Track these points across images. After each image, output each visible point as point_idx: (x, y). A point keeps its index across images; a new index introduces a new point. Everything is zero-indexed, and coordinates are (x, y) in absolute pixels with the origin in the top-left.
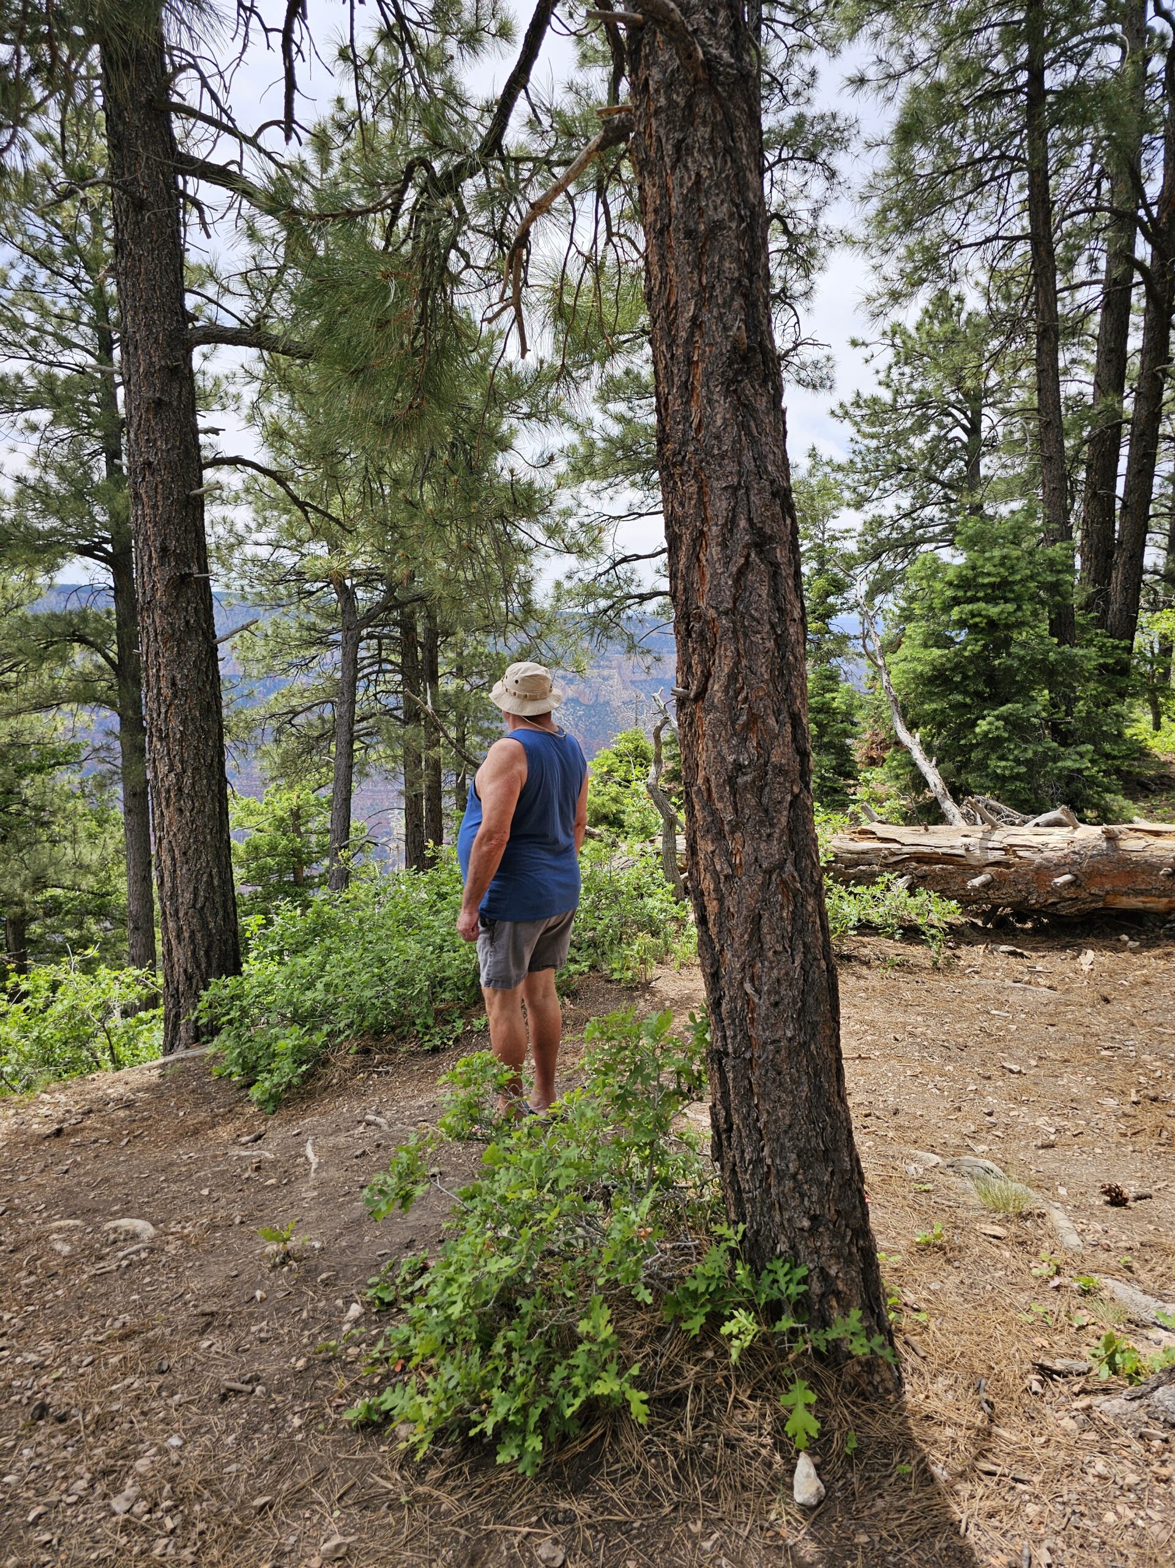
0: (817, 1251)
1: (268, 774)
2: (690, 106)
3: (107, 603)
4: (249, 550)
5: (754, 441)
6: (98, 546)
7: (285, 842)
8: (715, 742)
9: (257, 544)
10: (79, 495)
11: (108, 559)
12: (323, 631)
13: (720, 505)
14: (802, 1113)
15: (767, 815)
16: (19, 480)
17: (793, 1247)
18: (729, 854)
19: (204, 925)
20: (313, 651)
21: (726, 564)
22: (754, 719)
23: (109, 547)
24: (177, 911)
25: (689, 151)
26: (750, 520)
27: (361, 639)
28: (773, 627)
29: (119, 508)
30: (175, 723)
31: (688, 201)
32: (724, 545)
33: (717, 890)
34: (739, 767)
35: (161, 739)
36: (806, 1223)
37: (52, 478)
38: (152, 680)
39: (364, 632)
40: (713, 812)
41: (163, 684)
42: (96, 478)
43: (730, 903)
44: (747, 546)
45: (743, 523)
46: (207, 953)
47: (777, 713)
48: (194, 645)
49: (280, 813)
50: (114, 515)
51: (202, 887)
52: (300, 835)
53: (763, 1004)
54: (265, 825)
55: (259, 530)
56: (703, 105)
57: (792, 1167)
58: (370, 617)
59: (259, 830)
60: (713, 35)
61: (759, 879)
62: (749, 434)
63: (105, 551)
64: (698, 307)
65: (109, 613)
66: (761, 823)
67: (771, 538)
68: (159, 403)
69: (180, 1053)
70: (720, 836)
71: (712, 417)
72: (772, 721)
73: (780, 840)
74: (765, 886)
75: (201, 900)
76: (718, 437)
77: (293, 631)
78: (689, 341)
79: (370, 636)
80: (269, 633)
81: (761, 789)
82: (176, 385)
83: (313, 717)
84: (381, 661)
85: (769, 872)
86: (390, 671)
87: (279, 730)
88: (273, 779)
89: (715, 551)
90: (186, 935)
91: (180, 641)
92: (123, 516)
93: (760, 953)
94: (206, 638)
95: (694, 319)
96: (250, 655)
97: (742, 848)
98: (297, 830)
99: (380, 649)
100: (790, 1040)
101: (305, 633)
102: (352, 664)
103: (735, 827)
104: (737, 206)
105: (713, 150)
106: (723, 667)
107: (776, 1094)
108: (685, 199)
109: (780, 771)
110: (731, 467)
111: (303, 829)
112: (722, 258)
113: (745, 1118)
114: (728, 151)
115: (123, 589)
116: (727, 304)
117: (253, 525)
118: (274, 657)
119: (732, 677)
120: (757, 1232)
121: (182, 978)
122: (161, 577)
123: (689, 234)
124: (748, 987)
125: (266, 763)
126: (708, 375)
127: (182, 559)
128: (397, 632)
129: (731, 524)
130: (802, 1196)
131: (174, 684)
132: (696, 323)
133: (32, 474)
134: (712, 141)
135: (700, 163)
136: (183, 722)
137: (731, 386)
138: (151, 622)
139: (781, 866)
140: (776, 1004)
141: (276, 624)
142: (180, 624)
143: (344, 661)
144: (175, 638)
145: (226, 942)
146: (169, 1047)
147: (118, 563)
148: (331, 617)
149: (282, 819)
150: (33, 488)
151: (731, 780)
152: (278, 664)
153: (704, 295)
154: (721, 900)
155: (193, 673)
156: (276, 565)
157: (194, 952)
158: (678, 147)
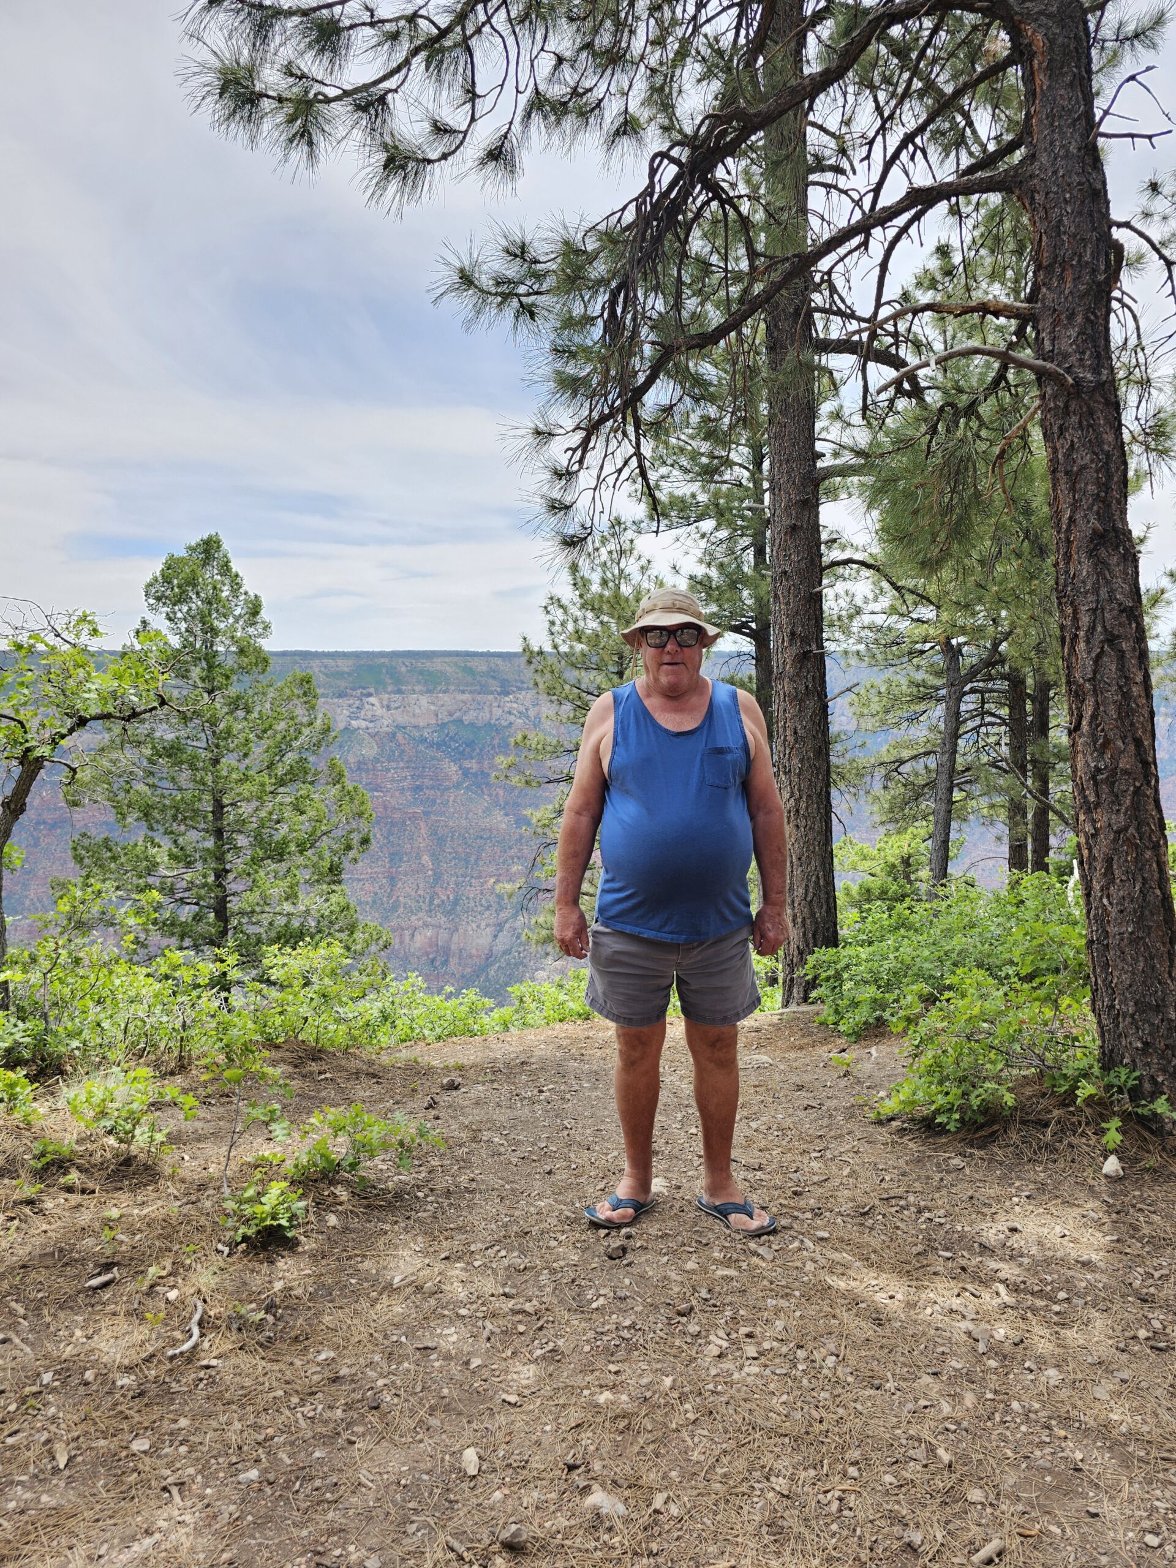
0: (1148, 1064)
1: (877, 818)
2: (1066, 406)
3: (750, 670)
4: (866, 619)
5: (1108, 582)
6: (745, 625)
7: (895, 887)
8: (1085, 755)
9: (873, 613)
10: (733, 585)
11: (753, 635)
12: (932, 687)
13: (1085, 620)
14: (1139, 978)
15: (1116, 799)
16: (691, 578)
17: (1133, 1061)
18: (1094, 822)
19: (812, 914)
20: (922, 707)
21: (1089, 653)
22: (1107, 743)
23: (753, 625)
24: (793, 902)
25: (1067, 429)
26: (1104, 627)
27: (965, 694)
28: (1120, 687)
29: (762, 593)
30: (795, 761)
31: (1067, 455)
32: (1088, 642)
33: (1087, 843)
34: (1098, 770)
35: (785, 773)
36: (1139, 1045)
37: (714, 573)
38: (781, 730)
39: (967, 688)
40: (1085, 797)
41: (788, 733)
42: (745, 569)
43: (1095, 851)
44: (1102, 642)
45: (1099, 629)
46: (814, 935)
47: (1123, 738)
48: (811, 704)
49: (891, 860)
50: (758, 600)
51: (811, 885)
52: (910, 882)
53: (1113, 911)
54: (877, 870)
55: (876, 600)
56: (1073, 405)
57: (1131, 1010)
58: (972, 674)
59: (872, 875)
60: (1083, 366)
61: (1112, 837)
62: (1105, 578)
63: (750, 628)
64: (1073, 512)
65: (750, 678)
66: (1113, 802)
67: (1118, 637)
68: (794, 528)
69: (793, 1008)
70: (1088, 811)
71: (1081, 571)
72: (1120, 743)
73: (1125, 814)
74: (1115, 841)
75: (810, 895)
76: (1084, 582)
77: (904, 687)
78: (1068, 530)
79: (973, 691)
80: (883, 690)
81: (1113, 783)
82: (806, 513)
83: (919, 765)
84: (983, 714)
85: (1118, 832)
86: (993, 724)
87: (887, 778)
88: (883, 823)
89: (1082, 645)
90: (799, 920)
91: (802, 701)
92: (765, 599)
93: (1112, 881)
94: (820, 698)
95: (1070, 518)
96: (866, 711)
97: (1102, 818)
98: (907, 877)
99: (983, 703)
100: (1132, 933)
101: (915, 690)
102: (955, 718)
103: (1097, 805)
104: (1097, 454)
105: (1081, 427)
106: (1088, 712)
107: (1121, 965)
108: (1064, 455)
109: (1125, 772)
110: (1091, 598)
111: (913, 877)
112: (1086, 484)
113: (1104, 980)
114: (1090, 426)
115: (762, 657)
116: (1090, 509)
117: (871, 596)
118: (887, 712)
119: (1094, 717)
120: (1112, 1051)
121: (796, 953)
122: (790, 653)
123: (1067, 473)
124: (1105, 901)
125: (876, 808)
126: (1079, 548)
127: (805, 640)
128: (1005, 685)
129: (1092, 629)
130: (1137, 1028)
131: (796, 733)
132: (1072, 521)
133: (700, 571)
134: (1080, 423)
135: (1073, 435)
136: (802, 761)
137: (1092, 553)
138: (782, 688)
139: (1126, 829)
140: (1122, 911)
141: (889, 682)
142: (802, 688)
143: (947, 715)
144: (798, 699)
145: (828, 930)
146: (786, 1004)
147: (760, 637)
148: (938, 674)
149: (894, 866)
150: (700, 583)
151: (1093, 778)
152: (891, 718)
153: (1075, 506)
154: (1090, 849)
155: (810, 725)
156: (890, 629)
157: (804, 934)
158: (1061, 428)
